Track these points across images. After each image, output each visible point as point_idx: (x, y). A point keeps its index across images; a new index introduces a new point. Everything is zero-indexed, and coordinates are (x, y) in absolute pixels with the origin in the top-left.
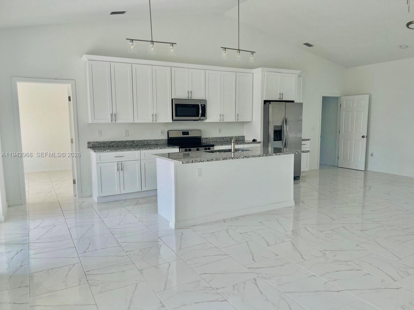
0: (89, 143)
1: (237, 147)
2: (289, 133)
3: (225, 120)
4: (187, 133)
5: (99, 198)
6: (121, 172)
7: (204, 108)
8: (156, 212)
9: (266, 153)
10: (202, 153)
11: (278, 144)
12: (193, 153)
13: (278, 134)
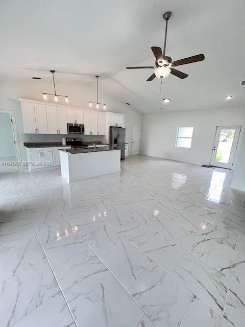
0: (24, 143)
1: (97, 146)
2: (120, 140)
3: (93, 134)
4: (75, 140)
5: (31, 170)
6: (43, 157)
7: (83, 129)
8: (61, 174)
9: (111, 149)
10: (83, 149)
11: (115, 145)
12: (79, 148)
13: (116, 141)
